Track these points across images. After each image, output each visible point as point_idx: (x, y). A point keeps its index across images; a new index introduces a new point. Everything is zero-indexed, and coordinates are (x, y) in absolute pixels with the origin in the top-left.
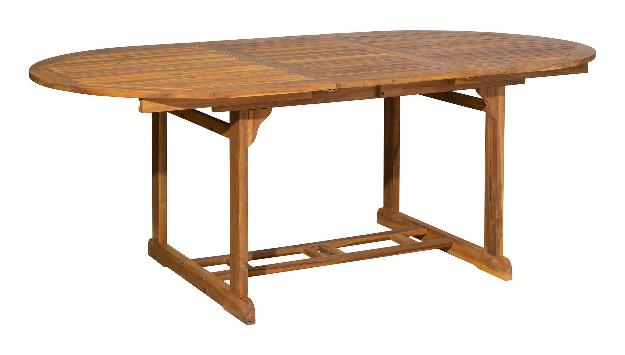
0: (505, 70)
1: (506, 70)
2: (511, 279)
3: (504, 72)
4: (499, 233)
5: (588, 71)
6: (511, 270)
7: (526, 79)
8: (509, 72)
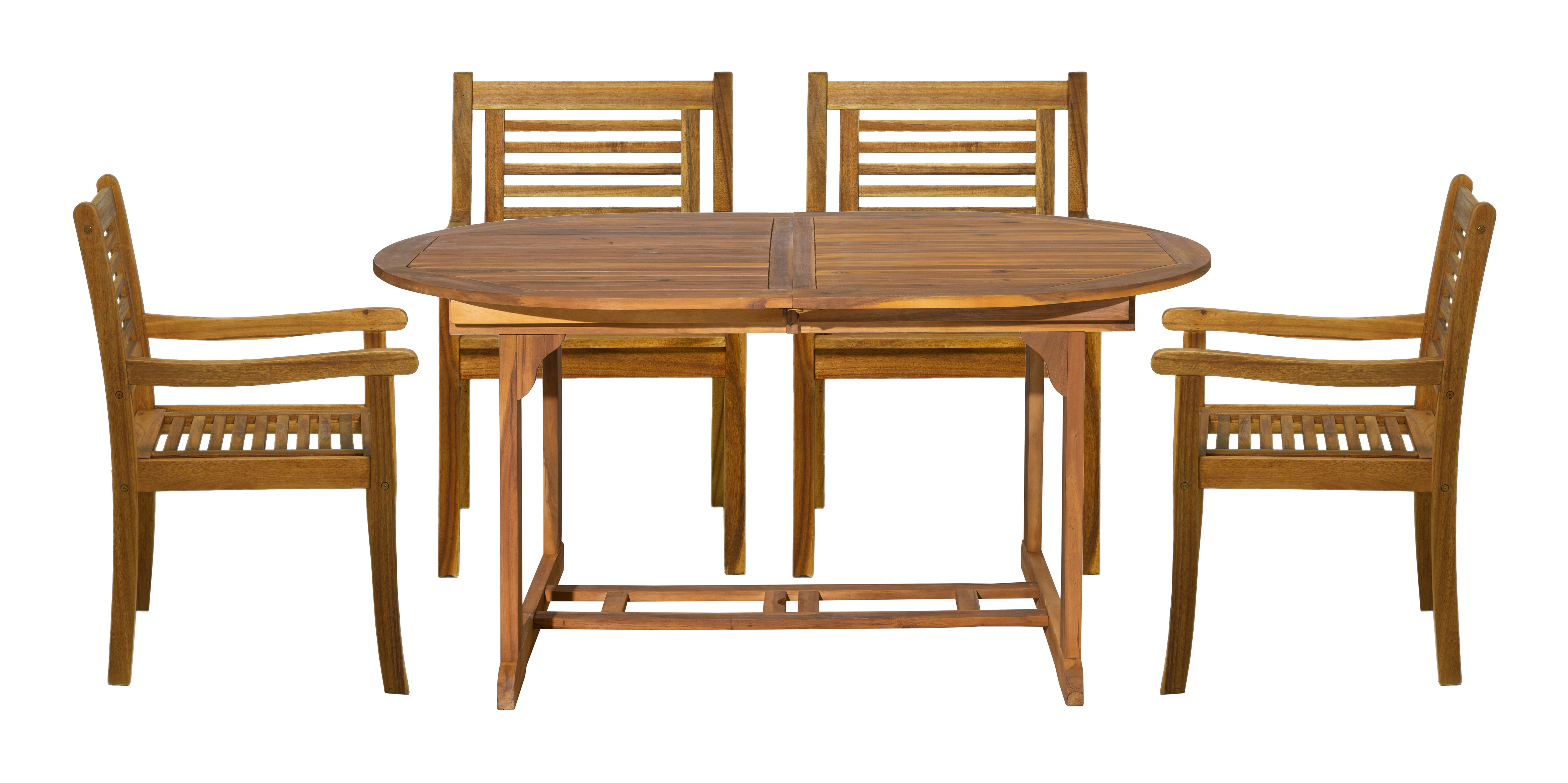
2: (1081, 705)
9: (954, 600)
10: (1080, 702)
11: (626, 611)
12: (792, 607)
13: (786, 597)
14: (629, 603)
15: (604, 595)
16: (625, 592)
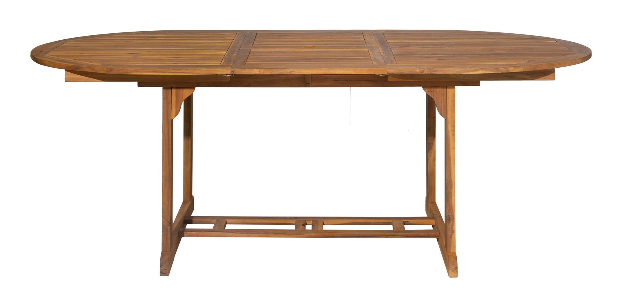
0: (421, 70)
1: (423, 70)
2: (457, 277)
3: (421, 72)
4: (450, 229)
5: (555, 78)
6: (456, 268)
7: (481, 82)
8: (426, 72)
9: (392, 226)
10: (456, 276)
11: (226, 228)
12: (309, 227)
13: (305, 223)
14: (227, 225)
15: (215, 221)
16: (225, 220)
